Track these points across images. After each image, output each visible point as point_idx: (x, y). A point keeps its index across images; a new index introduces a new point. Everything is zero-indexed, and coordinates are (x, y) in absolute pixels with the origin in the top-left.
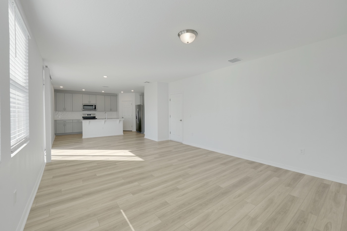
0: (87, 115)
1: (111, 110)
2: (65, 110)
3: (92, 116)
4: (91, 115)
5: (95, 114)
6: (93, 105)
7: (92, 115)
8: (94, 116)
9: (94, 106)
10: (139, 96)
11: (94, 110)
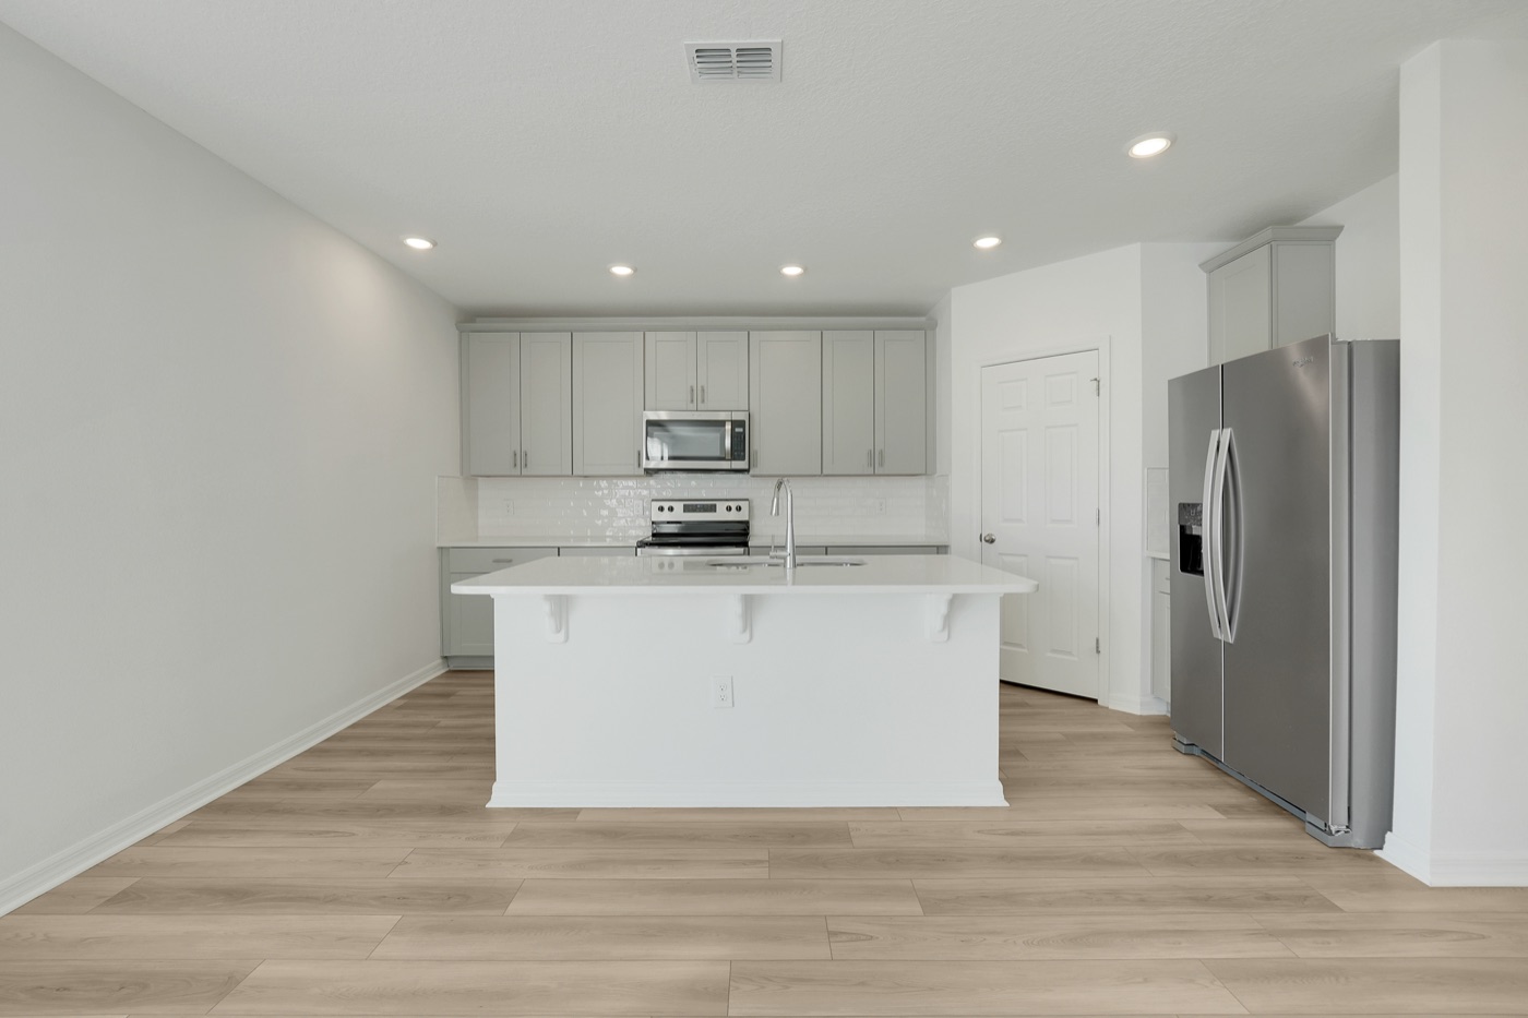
0: (687, 509)
1: (872, 463)
2: (520, 467)
3: (721, 515)
4: (713, 509)
5: (744, 505)
6: (722, 423)
7: (721, 506)
8: (733, 516)
9: (728, 427)
10: (1204, 275)
11: (725, 465)
